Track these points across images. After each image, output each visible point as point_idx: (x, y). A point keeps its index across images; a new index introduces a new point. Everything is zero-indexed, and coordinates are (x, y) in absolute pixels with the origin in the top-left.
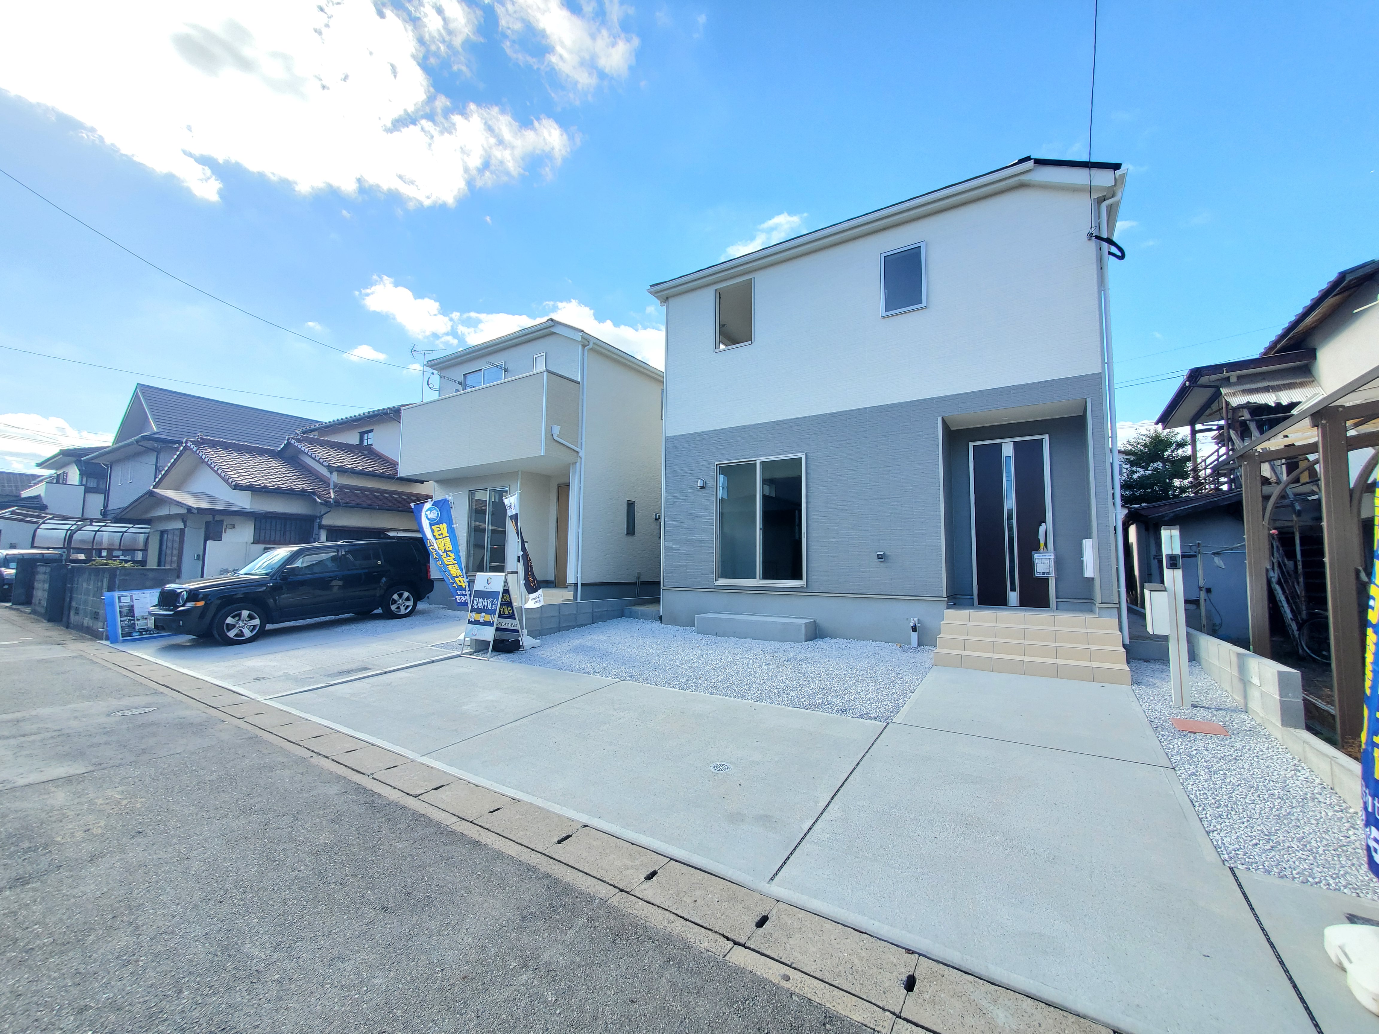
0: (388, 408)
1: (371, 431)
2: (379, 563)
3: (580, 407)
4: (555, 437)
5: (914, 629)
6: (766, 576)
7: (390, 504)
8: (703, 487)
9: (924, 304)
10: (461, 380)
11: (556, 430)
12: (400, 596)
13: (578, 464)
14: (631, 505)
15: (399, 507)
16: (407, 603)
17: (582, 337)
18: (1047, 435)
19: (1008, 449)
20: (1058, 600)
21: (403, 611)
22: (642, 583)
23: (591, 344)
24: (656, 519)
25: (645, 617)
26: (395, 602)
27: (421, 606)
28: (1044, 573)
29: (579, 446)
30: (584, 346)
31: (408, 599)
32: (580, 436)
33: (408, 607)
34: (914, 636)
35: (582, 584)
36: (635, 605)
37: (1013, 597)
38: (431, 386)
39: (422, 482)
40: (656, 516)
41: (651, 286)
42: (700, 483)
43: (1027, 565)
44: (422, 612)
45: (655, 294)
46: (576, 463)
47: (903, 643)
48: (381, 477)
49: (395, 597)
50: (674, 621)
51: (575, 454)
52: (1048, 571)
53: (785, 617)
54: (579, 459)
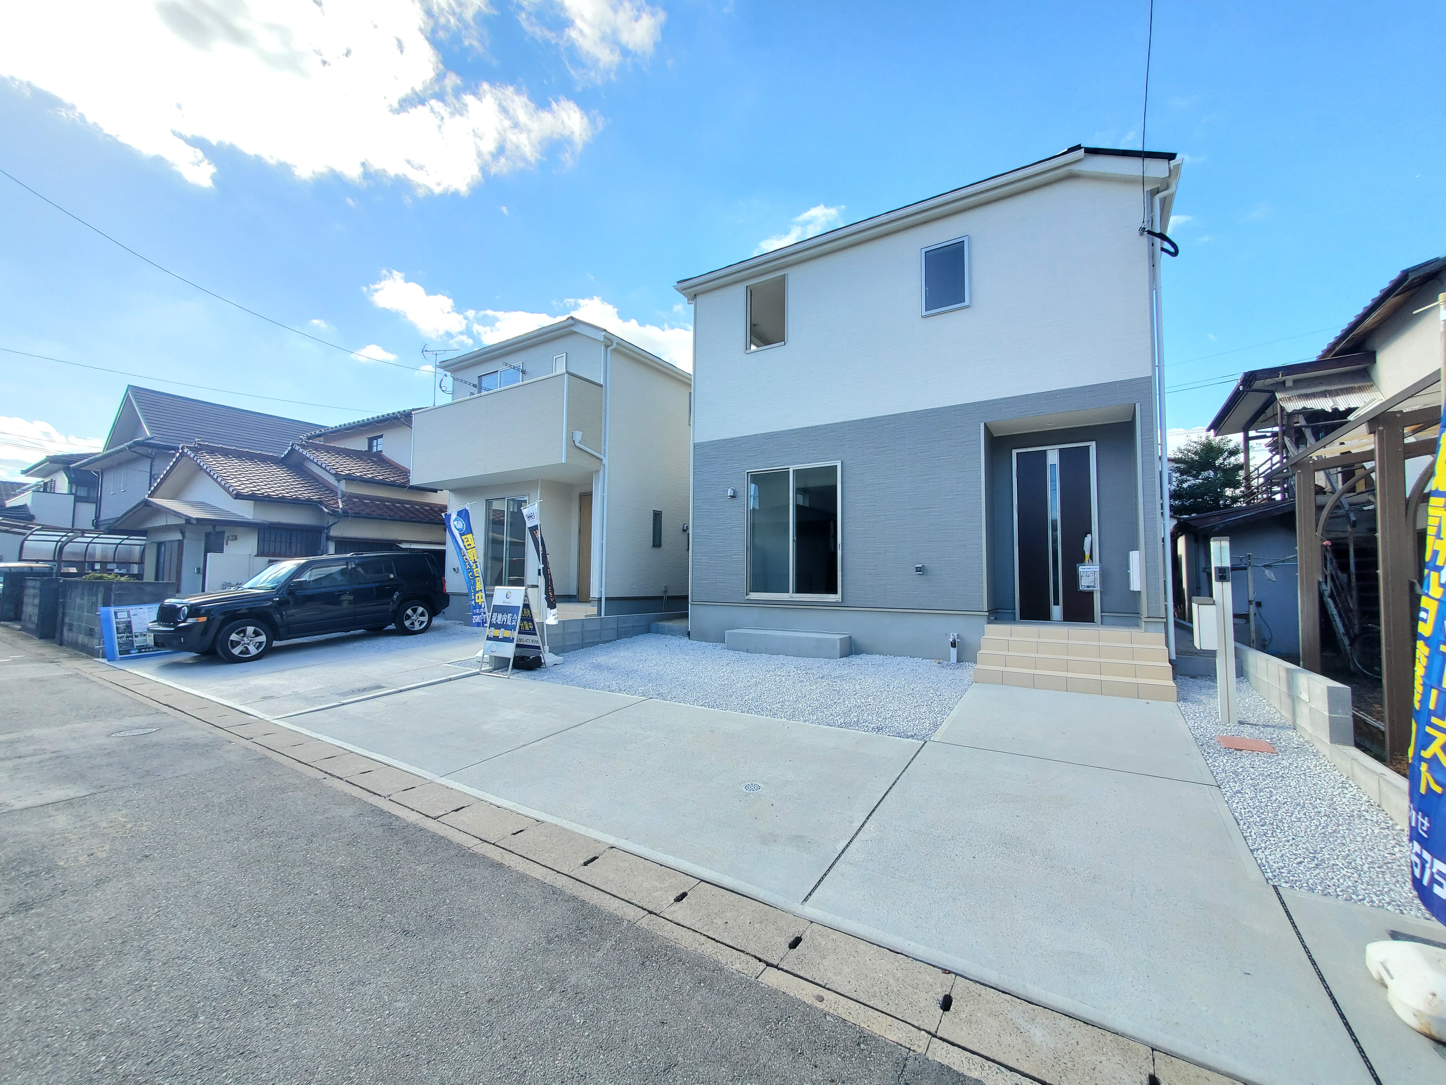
0: (399, 412)
1: (381, 436)
2: (392, 576)
3: (603, 412)
4: (577, 444)
5: (953, 644)
6: (799, 590)
7: (402, 514)
8: (733, 497)
9: (967, 303)
10: (476, 382)
11: (578, 436)
12: (415, 611)
13: (601, 473)
14: (657, 516)
15: (412, 518)
16: (421, 619)
17: (605, 337)
18: (1094, 443)
19: (1053, 457)
20: (1103, 614)
21: (417, 627)
22: (669, 598)
23: (615, 345)
24: (684, 530)
25: (672, 633)
26: (408, 617)
27: (436, 622)
28: (1088, 587)
29: (602, 453)
30: (607, 347)
31: (422, 614)
32: (603, 443)
33: (422, 622)
34: (954, 652)
35: (606, 599)
36: (661, 620)
37: (1057, 611)
38: (444, 389)
39: (435, 491)
40: (683, 527)
41: (678, 282)
42: (730, 493)
43: (1072, 578)
44: (438, 628)
45: (682, 291)
46: (598, 471)
47: (942, 659)
48: (392, 485)
49: (409, 612)
50: (704, 637)
51: (598, 461)
52: (1093, 584)
53: (820, 632)
54: (602, 467)
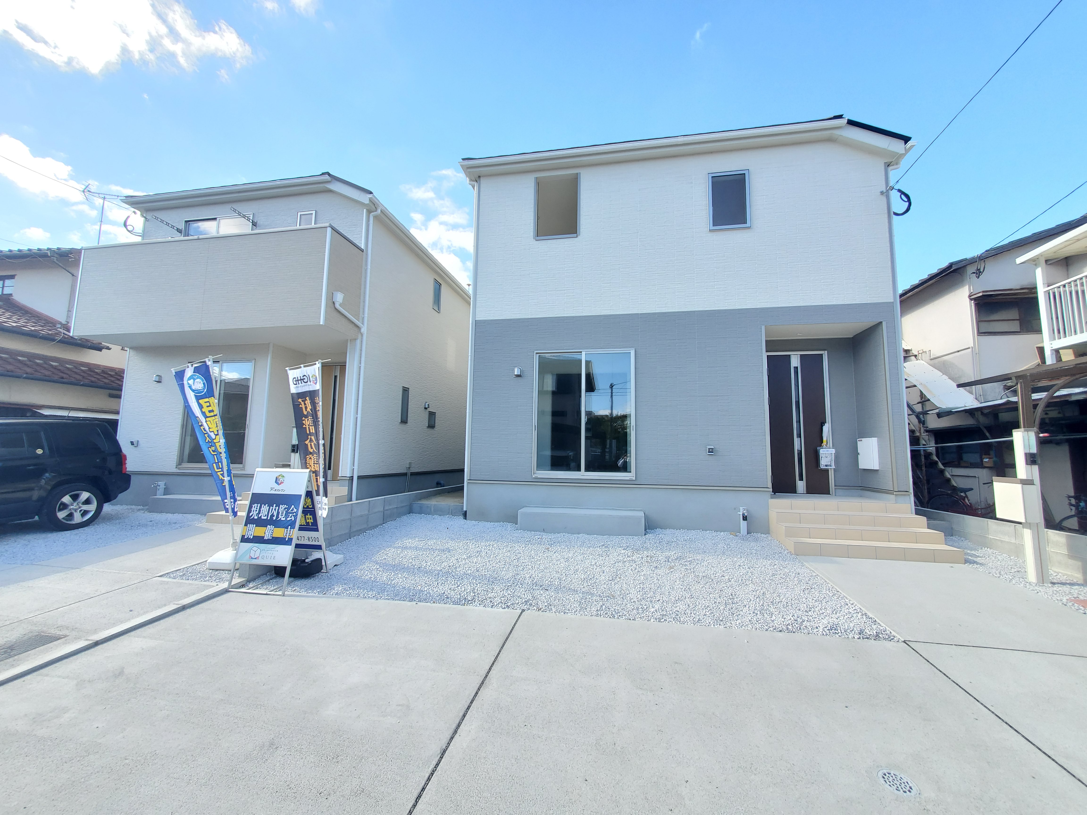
0: (49, 249)
1: (12, 277)
2: (39, 451)
3: (363, 279)
4: (337, 306)
5: (745, 518)
7: (47, 373)
8: (518, 376)
9: (748, 225)
10: (182, 226)
11: (339, 298)
12: (75, 498)
13: (358, 342)
14: (406, 391)
15: (62, 378)
16: (85, 507)
17: (370, 200)
18: (826, 352)
19: (795, 361)
20: (836, 487)
21: (78, 518)
22: (412, 474)
23: (379, 211)
24: (426, 408)
25: (440, 512)
26: (64, 506)
27: (107, 508)
28: (826, 466)
29: (361, 320)
30: (369, 212)
31: (87, 502)
32: (361, 310)
33: (85, 513)
34: (743, 524)
35: (359, 477)
36: (420, 499)
37: (801, 485)
39: (100, 349)
40: (425, 405)
41: (463, 159)
42: (517, 372)
43: (814, 457)
44: (110, 518)
45: (467, 169)
46: (355, 339)
47: (735, 531)
48: (32, 335)
49: (67, 499)
50: (483, 516)
51: (356, 329)
52: (829, 464)
53: (613, 509)
54: (360, 336)
